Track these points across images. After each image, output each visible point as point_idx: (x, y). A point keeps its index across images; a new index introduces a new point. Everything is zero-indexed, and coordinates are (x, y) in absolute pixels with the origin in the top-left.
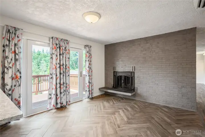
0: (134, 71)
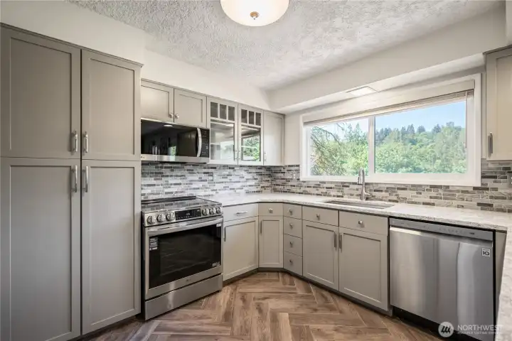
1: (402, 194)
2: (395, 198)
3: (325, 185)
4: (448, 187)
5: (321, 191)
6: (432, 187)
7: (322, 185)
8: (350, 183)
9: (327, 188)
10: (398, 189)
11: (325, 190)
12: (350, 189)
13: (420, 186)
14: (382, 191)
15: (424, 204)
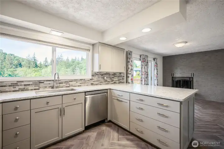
0: (192, 76)
1: (71, 83)
2: (68, 85)
3: (23, 84)
4: (84, 79)
5: (17, 88)
6: (81, 80)
7: (19, 84)
8: (44, 81)
9: (24, 85)
10: (70, 81)
11: (22, 87)
12: (45, 84)
13: (77, 80)
14: (62, 83)
15: (78, 86)
